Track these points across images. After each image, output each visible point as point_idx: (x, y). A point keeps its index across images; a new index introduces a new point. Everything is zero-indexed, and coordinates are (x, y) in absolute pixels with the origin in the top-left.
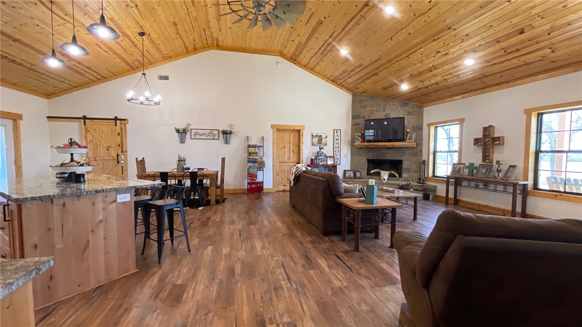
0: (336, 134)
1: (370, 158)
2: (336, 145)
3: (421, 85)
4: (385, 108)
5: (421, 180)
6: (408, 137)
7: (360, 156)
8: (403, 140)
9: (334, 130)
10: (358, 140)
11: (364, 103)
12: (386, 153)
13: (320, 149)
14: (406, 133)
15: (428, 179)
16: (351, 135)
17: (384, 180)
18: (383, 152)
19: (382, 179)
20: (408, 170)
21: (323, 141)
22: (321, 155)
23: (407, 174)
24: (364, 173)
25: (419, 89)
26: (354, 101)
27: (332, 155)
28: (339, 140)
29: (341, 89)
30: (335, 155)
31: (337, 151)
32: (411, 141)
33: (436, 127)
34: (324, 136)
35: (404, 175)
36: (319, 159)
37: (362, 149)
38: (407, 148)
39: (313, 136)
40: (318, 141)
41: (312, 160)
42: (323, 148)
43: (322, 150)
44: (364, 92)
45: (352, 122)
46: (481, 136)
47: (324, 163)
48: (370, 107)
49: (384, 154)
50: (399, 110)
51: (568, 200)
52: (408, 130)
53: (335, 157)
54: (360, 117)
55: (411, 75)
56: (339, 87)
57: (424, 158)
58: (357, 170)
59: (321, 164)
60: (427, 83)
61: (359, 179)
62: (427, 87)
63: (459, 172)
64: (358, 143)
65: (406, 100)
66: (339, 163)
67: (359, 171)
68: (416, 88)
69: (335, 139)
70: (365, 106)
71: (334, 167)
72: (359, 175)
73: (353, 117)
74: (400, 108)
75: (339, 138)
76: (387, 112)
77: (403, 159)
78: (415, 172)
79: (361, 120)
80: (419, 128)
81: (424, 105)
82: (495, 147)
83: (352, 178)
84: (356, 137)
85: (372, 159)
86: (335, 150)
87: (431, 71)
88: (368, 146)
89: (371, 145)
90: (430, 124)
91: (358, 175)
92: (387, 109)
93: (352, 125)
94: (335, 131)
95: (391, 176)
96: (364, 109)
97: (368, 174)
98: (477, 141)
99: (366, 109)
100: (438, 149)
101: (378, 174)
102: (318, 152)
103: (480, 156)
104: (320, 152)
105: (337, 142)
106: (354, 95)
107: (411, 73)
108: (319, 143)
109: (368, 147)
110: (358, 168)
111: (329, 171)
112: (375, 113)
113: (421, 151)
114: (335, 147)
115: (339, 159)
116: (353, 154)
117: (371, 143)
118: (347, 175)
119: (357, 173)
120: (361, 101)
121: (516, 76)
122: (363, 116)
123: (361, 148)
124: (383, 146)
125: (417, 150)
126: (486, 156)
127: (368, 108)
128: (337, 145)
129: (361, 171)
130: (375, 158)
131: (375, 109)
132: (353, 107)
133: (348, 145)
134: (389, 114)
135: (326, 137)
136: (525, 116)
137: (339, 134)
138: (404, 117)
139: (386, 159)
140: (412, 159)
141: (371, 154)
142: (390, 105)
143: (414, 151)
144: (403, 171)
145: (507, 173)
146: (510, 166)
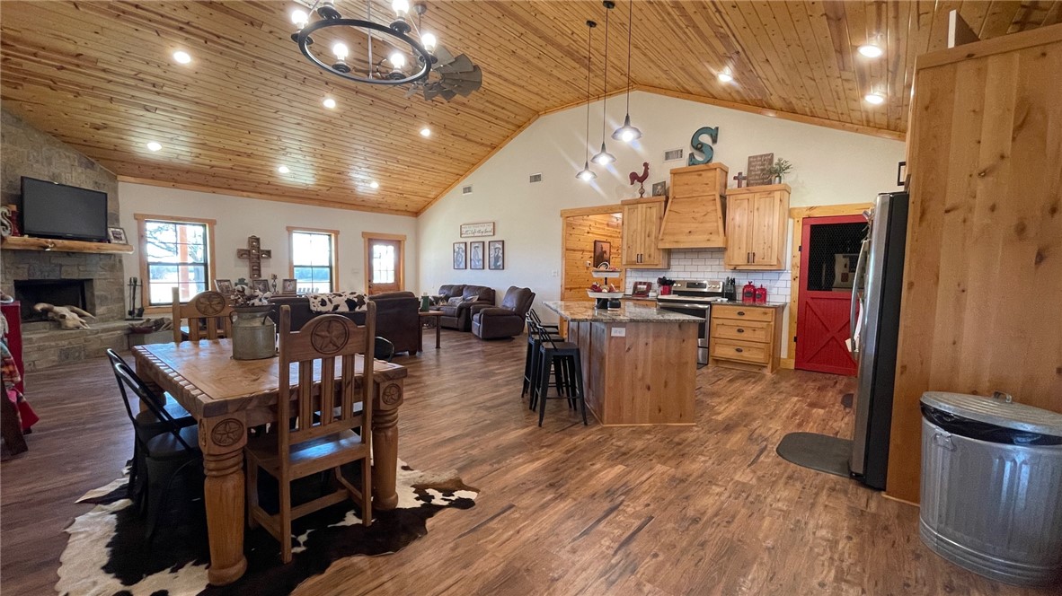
1: (24, 277)
4: (51, 158)
5: (134, 314)
6: (110, 234)
8: (106, 238)
12: (61, 265)
20: (104, 299)
23: (105, 307)
35: (100, 310)
46: (246, 248)
76: (54, 169)
77: (95, 277)
81: (121, 178)
82: (263, 260)
84: (2, 220)
85: (28, 281)
92: (54, 162)
98: (242, 254)
103: (247, 270)
113: (121, 261)
125: (114, 263)
126: (256, 270)
130: (38, 277)
138: (106, 194)
139: (63, 277)
140: (108, 276)
141: (27, 266)
142: (60, 155)
143: (112, 262)
144: (97, 302)
145: (284, 287)
146: (285, 280)
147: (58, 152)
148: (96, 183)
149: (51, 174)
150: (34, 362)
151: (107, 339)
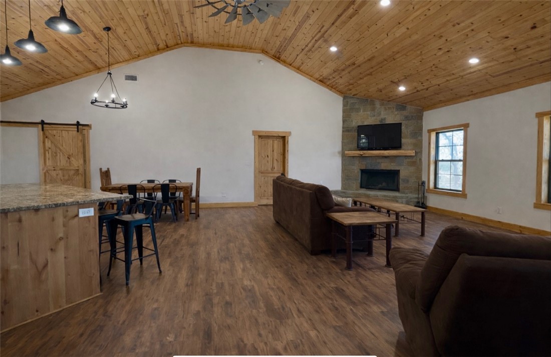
1: (364, 168)
3: (420, 88)
4: (381, 112)
11: (357, 107)
12: (381, 163)
15: (429, 192)
16: (343, 143)
18: (378, 161)
20: (406, 181)
25: (418, 91)
29: (331, 90)
33: (438, 134)
37: (355, 158)
38: (405, 156)
44: (357, 94)
45: (343, 128)
48: (363, 111)
49: (379, 163)
50: (396, 115)
54: (352, 122)
56: (328, 88)
60: (426, 85)
62: (427, 89)
64: (350, 151)
65: (404, 104)
68: (415, 91)
70: (358, 110)
73: (344, 123)
74: (396, 113)
76: (382, 116)
77: (401, 169)
79: (353, 125)
80: (418, 135)
81: (424, 110)
85: (366, 170)
87: (432, 71)
89: (364, 154)
90: (431, 130)
93: (343, 131)
99: (359, 114)
100: (440, 158)
106: (345, 98)
109: (361, 156)
110: (350, 179)
112: (370, 117)
113: (420, 159)
116: (344, 163)
117: (365, 152)
120: (353, 104)
123: (353, 157)
125: (416, 162)
127: (361, 113)
130: (370, 168)
131: (369, 113)
132: (344, 111)
133: (338, 153)
134: (385, 119)
136: (536, 120)
138: (401, 124)
139: (381, 168)
140: (410, 169)
141: (365, 163)
142: (385, 109)
143: (413, 160)
144: (401, 182)
147: (385, 107)
148: (406, 118)
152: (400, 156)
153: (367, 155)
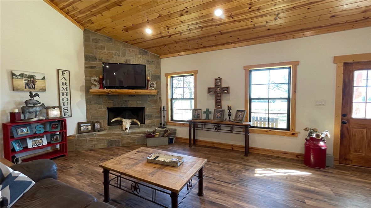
0: (61, 77)
1: (111, 106)
2: (63, 91)
3: (165, 33)
4: (125, 53)
5: (162, 125)
6: (149, 85)
7: (99, 104)
8: (145, 87)
9: (58, 70)
10: (96, 86)
11: (100, 44)
12: (128, 101)
13: (31, 95)
14: (147, 81)
15: (168, 123)
16: (86, 80)
17: (127, 129)
18: (124, 99)
19: (124, 128)
20: (150, 117)
21: (38, 84)
22: (34, 106)
23: (150, 121)
24: (105, 123)
25: (162, 37)
26: (86, 39)
27: (57, 105)
28: (68, 84)
29: (66, 17)
30: (62, 105)
31: (65, 99)
32: (153, 89)
33: (172, 77)
34: (38, 77)
35: (147, 122)
36: (30, 113)
37: (101, 96)
38: (149, 95)
39: (13, 74)
40: (27, 84)
41: (13, 115)
42: (37, 95)
43: (36, 98)
44: (100, 30)
45: (85, 64)
46: (213, 86)
47: (41, 118)
48: (108, 50)
49: (126, 101)
50: (139, 58)
51: (275, 134)
52: (149, 78)
53: (63, 107)
54: (96, 59)
55: (160, 16)
56: (62, 13)
57: (163, 104)
58: (95, 121)
59: (36, 119)
60: (172, 31)
61: (99, 131)
62: (170, 36)
63: (198, 117)
64: (95, 89)
65: (145, 49)
66: (69, 114)
67: (98, 122)
68: (160, 36)
69: (61, 84)
70: (102, 48)
71: (61, 122)
72: (99, 127)
73: (87, 58)
74: (139, 56)
75: (68, 82)
76: (127, 58)
77: (145, 105)
78: (157, 117)
79: (97, 62)
80: (157, 77)
81: (161, 57)
82: (224, 95)
83: (89, 132)
84: (93, 82)
85: (113, 108)
86: (62, 97)
87: (182, 15)
88: (108, 93)
89: (112, 92)
90: (167, 74)
91: (97, 126)
92: (127, 54)
93: (86, 68)
94: (60, 72)
95: (133, 123)
96: (100, 51)
97: (110, 124)
98: (210, 90)
99: (103, 51)
100: (174, 97)
101: (120, 123)
102: (26, 102)
103: (213, 102)
104: (31, 102)
105: (65, 87)
106: (86, 31)
107: (161, 13)
108: (29, 88)
109: (108, 95)
110: (97, 119)
111: (52, 128)
112: (114, 57)
113: (160, 98)
114: (61, 94)
115: (69, 109)
116: (88, 102)
117: (112, 90)
118: (82, 128)
119: (96, 125)
120: (96, 41)
121: (241, 38)
122: (100, 58)
123: (99, 95)
124: (126, 93)
125: (156, 98)
126: (218, 103)
127: (106, 51)
128: (65, 92)
129: (100, 121)
130: (117, 106)
131: (114, 52)
132: (86, 46)
133: (81, 91)
134: (129, 60)
135: (44, 79)
136: (244, 71)
137: (66, 76)
138: (145, 65)
139: (129, 106)
140: (153, 106)
141: (113, 101)
142: (130, 51)
143: (155, 99)
144: (146, 117)
145: (236, 116)
146: (238, 111)
147: (129, 50)
148: (148, 61)
149: (125, 60)
150: (94, 145)
151: (134, 138)
152: (146, 95)
153: (114, 94)
